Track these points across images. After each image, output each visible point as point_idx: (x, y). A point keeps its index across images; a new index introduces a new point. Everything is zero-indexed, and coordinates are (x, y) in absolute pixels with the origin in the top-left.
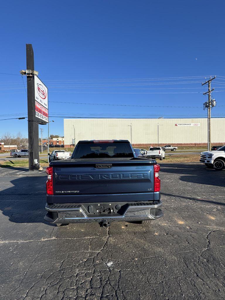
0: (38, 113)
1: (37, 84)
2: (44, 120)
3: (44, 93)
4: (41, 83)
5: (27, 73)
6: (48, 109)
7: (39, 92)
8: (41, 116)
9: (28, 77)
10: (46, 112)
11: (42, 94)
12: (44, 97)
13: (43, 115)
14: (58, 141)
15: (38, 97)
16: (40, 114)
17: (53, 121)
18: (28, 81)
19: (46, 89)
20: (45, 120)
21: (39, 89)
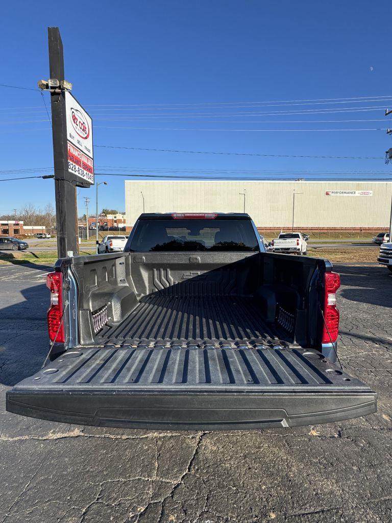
0: (74, 164)
1: (72, 108)
2: (85, 178)
3: (86, 128)
4: (79, 108)
5: (50, 85)
6: (93, 159)
7: (75, 125)
8: (80, 171)
9: (53, 94)
10: (90, 164)
11: (81, 128)
12: (86, 135)
13: (82, 170)
14: (115, 219)
15: (74, 134)
16: (77, 167)
17: (105, 183)
18: (52, 102)
19: (89, 120)
20: (87, 179)
21: (74, 118)
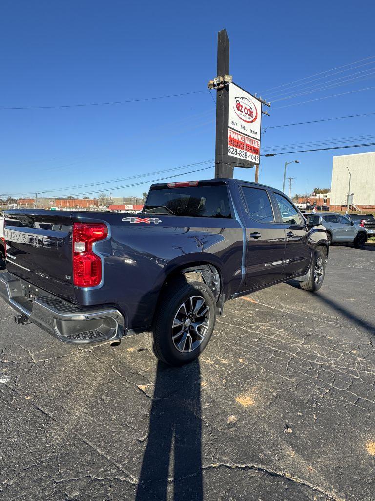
0: (235, 148)
1: (236, 98)
2: (248, 159)
3: (253, 112)
4: (246, 95)
6: (260, 140)
7: (239, 112)
8: (242, 153)
10: (255, 145)
11: (246, 114)
12: (252, 119)
13: (245, 151)
14: (326, 198)
15: (236, 120)
16: (238, 150)
17: (296, 162)
18: (218, 96)
19: (258, 104)
20: (251, 160)
21: (239, 106)
